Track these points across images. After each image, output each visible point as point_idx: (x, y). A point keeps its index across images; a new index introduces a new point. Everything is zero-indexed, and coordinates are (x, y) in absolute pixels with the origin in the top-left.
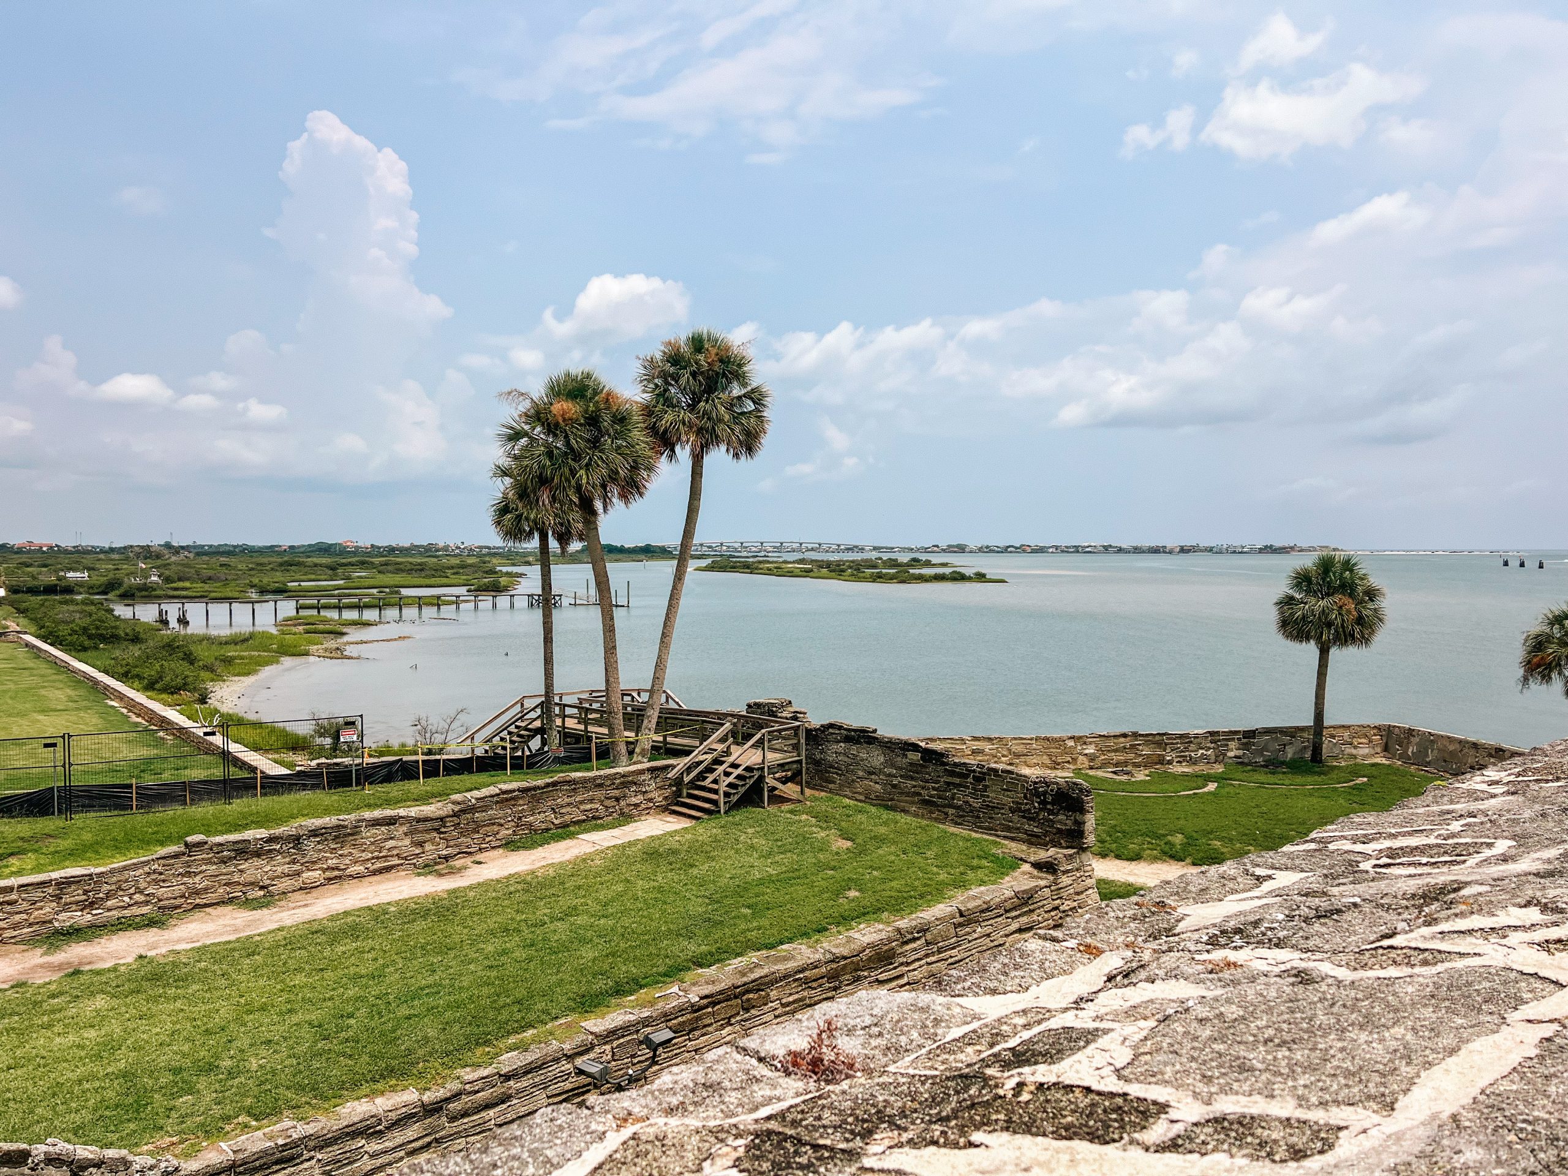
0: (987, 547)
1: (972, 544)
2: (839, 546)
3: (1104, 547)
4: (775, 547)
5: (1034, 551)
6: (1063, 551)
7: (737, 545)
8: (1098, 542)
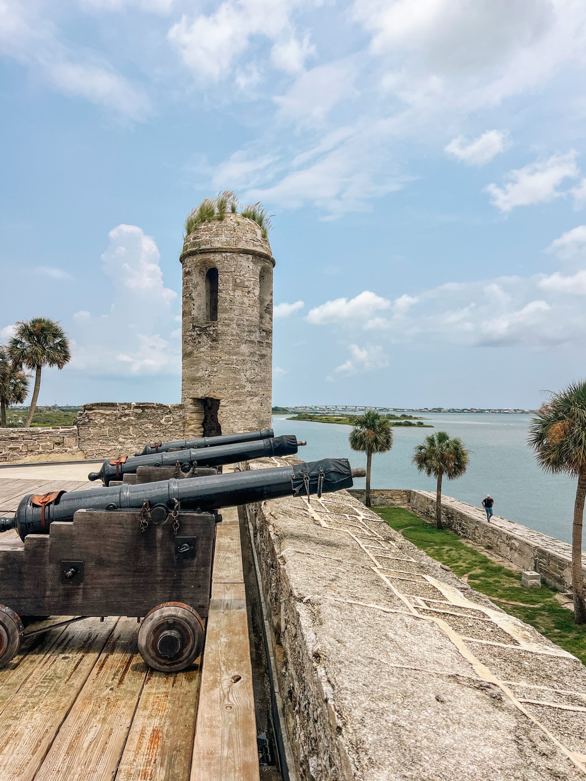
0: (453, 410)
1: (446, 408)
2: (375, 408)
3: (515, 410)
4: (343, 409)
5: (477, 412)
6: (492, 412)
7: (324, 407)
8: (511, 408)
